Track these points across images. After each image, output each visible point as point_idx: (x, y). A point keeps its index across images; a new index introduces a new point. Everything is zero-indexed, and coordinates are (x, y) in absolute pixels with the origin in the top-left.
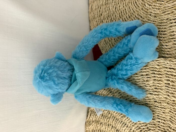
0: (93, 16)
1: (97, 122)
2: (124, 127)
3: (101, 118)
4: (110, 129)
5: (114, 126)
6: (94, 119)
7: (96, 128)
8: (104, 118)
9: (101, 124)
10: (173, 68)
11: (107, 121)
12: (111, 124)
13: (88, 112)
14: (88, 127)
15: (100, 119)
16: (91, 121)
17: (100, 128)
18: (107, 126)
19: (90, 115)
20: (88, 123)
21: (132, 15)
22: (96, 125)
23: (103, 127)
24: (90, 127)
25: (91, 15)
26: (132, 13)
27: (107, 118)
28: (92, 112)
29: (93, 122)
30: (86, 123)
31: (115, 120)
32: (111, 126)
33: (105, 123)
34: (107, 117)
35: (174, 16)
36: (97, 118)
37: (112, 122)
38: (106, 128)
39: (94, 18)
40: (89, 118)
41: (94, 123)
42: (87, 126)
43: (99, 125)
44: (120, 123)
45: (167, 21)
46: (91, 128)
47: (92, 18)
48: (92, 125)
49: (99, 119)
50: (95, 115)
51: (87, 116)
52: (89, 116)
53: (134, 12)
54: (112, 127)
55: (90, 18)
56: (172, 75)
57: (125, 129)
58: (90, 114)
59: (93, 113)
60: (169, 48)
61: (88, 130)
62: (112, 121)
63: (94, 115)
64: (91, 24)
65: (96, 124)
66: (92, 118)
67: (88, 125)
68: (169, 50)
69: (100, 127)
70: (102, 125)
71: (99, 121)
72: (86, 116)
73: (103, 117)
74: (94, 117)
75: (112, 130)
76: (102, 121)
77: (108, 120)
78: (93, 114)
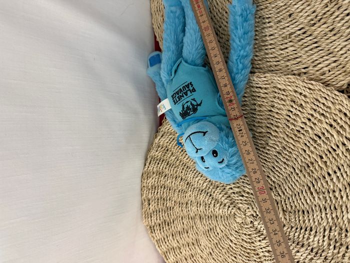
0: (157, 7)
1: (160, 174)
2: (197, 177)
3: (166, 168)
4: (178, 183)
5: (183, 177)
6: (155, 170)
7: (158, 183)
8: (170, 168)
9: (165, 176)
10: (260, 88)
11: (175, 171)
12: (180, 175)
13: (146, 159)
14: (145, 181)
15: (164, 168)
16: (150, 172)
17: (164, 183)
18: (174, 179)
19: (150, 164)
20: (145, 176)
21: (214, 8)
22: (158, 179)
23: (168, 181)
24: (148, 181)
25: (154, 5)
26: (215, 6)
27: (175, 168)
28: (152, 160)
29: (154, 173)
30: (143, 175)
31: (185, 169)
32: (180, 178)
33: (171, 175)
34: (174, 166)
35: (267, 13)
36: (160, 168)
37: (182, 172)
38: (172, 182)
39: (159, 10)
40: (148, 167)
41: (155, 175)
42: (144, 179)
43: (163, 178)
44: (191, 172)
45: (260, 20)
46: (150, 183)
47: (156, 10)
48: (151, 179)
49: (162, 169)
50: (157, 164)
51: (145, 165)
52: (147, 164)
53: (217, 4)
54: (182, 179)
55: (153, 10)
56: (259, 97)
57: (199, 180)
58: (149, 161)
59: (154, 160)
60: (260, 60)
61: (145, 185)
62: (181, 170)
63: (156, 162)
64: (153, 19)
65: (157, 177)
66: (152, 168)
67: (146, 178)
68: (259, 62)
69: (164, 181)
70: (167, 177)
71: (163, 173)
72: (143, 165)
73: (168, 166)
74: (155, 166)
75: (181, 183)
76: (167, 171)
77: (176, 169)
78: (154, 162)
